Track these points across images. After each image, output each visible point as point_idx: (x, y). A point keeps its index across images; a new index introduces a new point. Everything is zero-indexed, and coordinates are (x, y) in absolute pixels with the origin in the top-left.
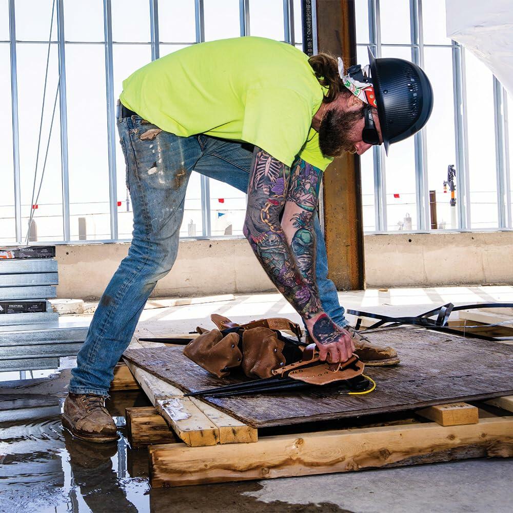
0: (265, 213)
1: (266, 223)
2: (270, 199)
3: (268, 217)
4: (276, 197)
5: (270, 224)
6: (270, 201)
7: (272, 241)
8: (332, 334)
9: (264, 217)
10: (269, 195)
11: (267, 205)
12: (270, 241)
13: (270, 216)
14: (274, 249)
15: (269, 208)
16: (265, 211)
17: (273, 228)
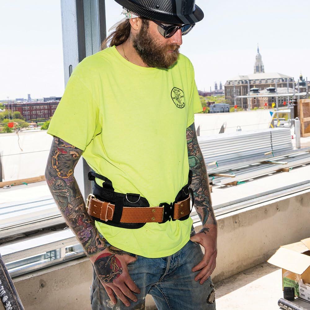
0: (55, 159)
1: (55, 169)
2: (59, 148)
3: (57, 164)
4: (64, 146)
5: (58, 170)
6: (59, 149)
7: (58, 185)
8: (108, 275)
9: (54, 163)
10: (59, 144)
11: (57, 153)
12: (57, 185)
13: (59, 163)
14: (60, 192)
15: (58, 156)
16: (55, 158)
17: (60, 173)
